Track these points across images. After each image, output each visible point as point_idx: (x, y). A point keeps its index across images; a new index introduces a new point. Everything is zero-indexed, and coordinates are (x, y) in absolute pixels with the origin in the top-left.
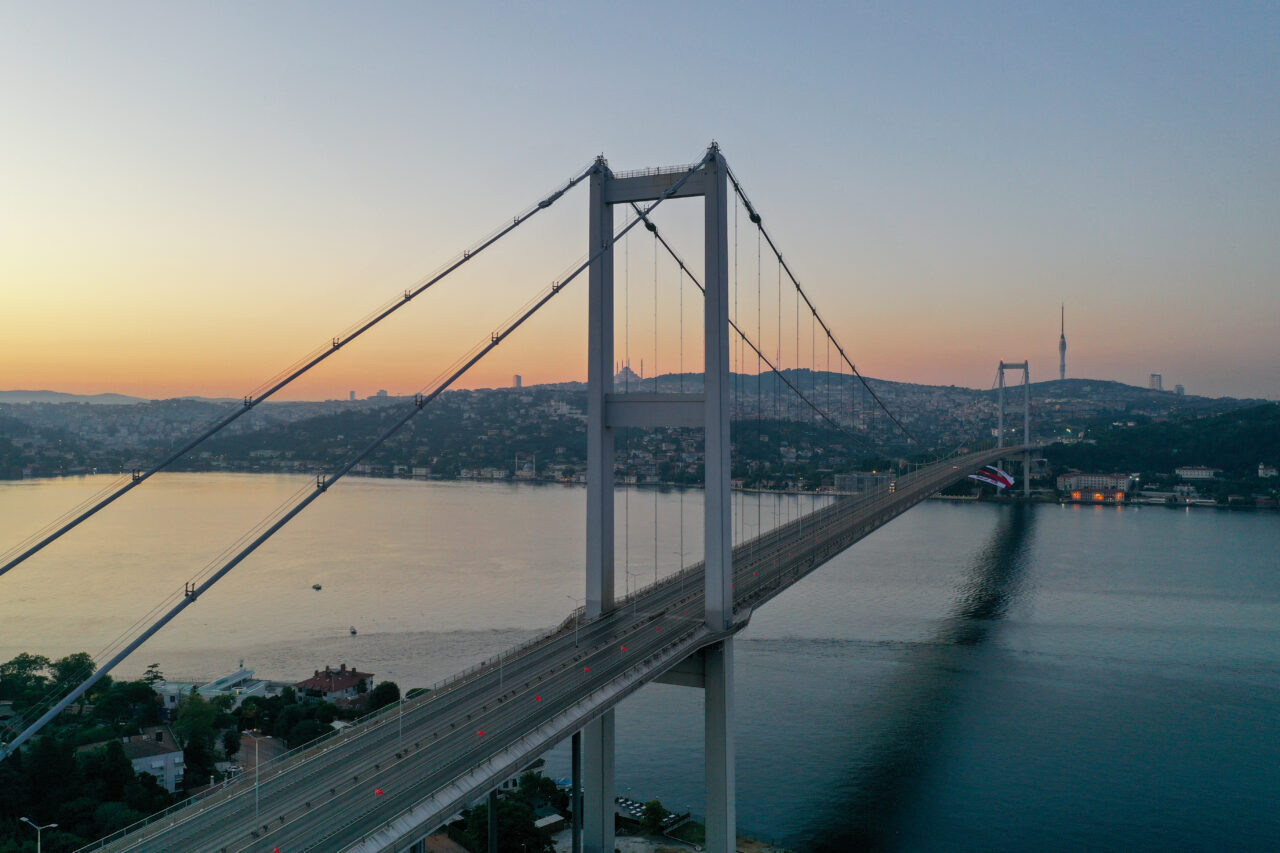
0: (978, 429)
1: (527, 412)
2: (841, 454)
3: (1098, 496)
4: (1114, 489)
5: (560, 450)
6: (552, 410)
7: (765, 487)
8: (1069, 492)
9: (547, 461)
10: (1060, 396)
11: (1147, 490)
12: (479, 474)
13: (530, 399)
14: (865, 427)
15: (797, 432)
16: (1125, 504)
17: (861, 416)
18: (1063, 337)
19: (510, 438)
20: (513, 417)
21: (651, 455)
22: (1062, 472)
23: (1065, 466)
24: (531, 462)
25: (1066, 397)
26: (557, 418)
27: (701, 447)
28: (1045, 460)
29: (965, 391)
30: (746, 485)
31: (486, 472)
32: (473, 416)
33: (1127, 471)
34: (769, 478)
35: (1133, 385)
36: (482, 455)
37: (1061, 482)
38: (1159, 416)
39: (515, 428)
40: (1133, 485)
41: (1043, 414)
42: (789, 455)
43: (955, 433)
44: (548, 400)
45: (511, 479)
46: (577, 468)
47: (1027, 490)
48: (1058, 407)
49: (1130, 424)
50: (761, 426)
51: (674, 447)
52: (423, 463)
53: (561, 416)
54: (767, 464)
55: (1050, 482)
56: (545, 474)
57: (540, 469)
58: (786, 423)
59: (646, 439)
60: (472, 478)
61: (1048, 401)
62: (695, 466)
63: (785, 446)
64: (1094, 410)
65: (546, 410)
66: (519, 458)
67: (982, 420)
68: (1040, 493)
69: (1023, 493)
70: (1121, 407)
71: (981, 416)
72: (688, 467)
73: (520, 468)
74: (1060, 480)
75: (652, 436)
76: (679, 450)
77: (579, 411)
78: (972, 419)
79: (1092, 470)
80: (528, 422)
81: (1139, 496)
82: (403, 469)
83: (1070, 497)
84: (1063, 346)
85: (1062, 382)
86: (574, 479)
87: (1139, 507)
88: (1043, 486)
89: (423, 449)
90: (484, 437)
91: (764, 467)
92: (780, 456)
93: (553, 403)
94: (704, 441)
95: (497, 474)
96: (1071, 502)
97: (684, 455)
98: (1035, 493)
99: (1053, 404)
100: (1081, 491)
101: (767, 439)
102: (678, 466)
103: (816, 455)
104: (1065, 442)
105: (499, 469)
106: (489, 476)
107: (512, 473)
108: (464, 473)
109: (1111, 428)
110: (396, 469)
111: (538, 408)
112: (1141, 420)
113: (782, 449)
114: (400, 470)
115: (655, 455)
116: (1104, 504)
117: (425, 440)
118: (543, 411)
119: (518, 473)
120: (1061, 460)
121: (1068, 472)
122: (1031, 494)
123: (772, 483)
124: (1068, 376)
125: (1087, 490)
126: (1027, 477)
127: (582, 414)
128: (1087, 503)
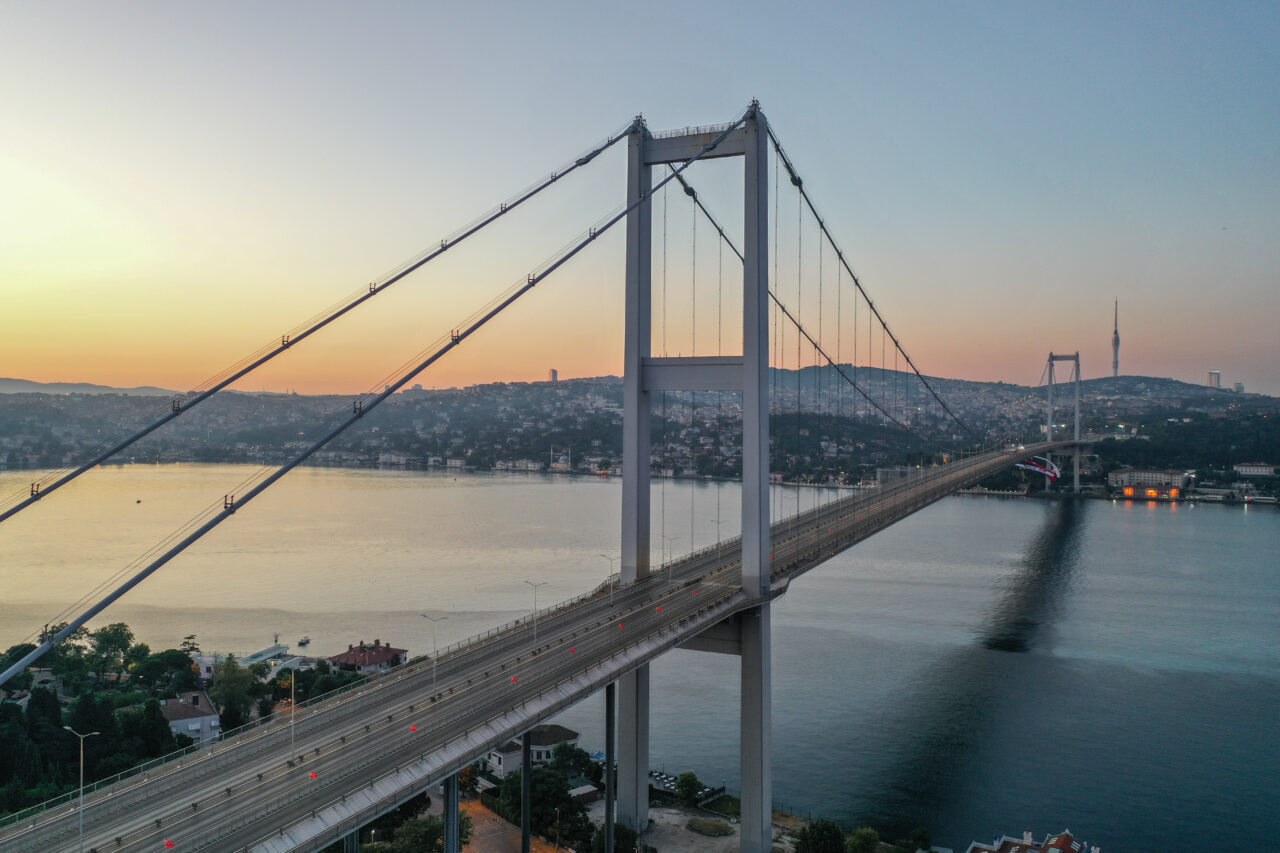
0: (1026, 426)
1: (563, 405)
2: (884, 449)
3: (1152, 493)
4: (1169, 486)
5: (596, 443)
6: (588, 404)
7: (805, 481)
8: (1121, 488)
9: (583, 453)
10: (1114, 394)
11: (1204, 486)
12: (514, 466)
13: (566, 393)
14: (909, 422)
15: (838, 426)
16: (1180, 500)
17: (905, 412)
18: (1116, 332)
19: (546, 430)
20: (548, 410)
21: (688, 449)
22: (1114, 468)
23: (1117, 462)
24: (567, 454)
25: (1119, 393)
26: (593, 412)
27: (739, 440)
28: (1097, 456)
29: (1013, 388)
30: (785, 479)
31: (522, 464)
32: (508, 409)
33: (1182, 468)
34: (810, 472)
35: (1189, 383)
36: (517, 447)
37: (1113, 478)
38: (1218, 412)
39: (550, 420)
40: (1188, 481)
41: (1095, 411)
42: (831, 449)
43: (1002, 430)
44: (584, 394)
45: (545, 471)
46: (612, 460)
47: (1077, 485)
48: (1110, 404)
49: (1186, 420)
50: (801, 419)
51: (712, 441)
52: (458, 454)
53: (597, 409)
54: (808, 459)
55: (1100, 478)
56: (581, 466)
57: (576, 460)
58: (828, 417)
59: (683, 433)
60: (507, 470)
61: (1099, 398)
62: (734, 460)
63: (826, 441)
64: (1148, 407)
65: (582, 402)
66: (555, 451)
67: (1031, 417)
68: (1091, 489)
69: (1073, 489)
70: (1176, 405)
71: (1030, 413)
72: (727, 459)
73: (556, 461)
74: (1112, 477)
75: (690, 429)
76: (717, 444)
77: (617, 405)
78: (1020, 415)
79: (1146, 466)
80: (564, 414)
81: (1195, 492)
82: (438, 461)
83: (1122, 493)
84: (1116, 342)
85: (1116, 379)
86: (609, 472)
87: (1195, 504)
88: (1094, 482)
89: (457, 441)
90: (519, 430)
91: (804, 461)
92: (822, 451)
93: (589, 397)
94: (742, 435)
95: (531, 466)
96: (1123, 498)
97: (722, 449)
98: (1086, 489)
99: (1105, 401)
100: (1134, 487)
101: (807, 434)
102: (716, 460)
103: (857, 450)
104: (1117, 437)
105: (534, 460)
106: (524, 468)
107: (547, 465)
108: (499, 464)
109: (1166, 424)
110: (431, 461)
111: (574, 401)
112: (1197, 417)
113: (823, 444)
114: (435, 461)
115: (692, 448)
116: (1158, 501)
117: (460, 432)
118: (579, 405)
119: (553, 465)
120: (1113, 456)
121: (1121, 468)
122: (1081, 490)
123: (812, 477)
124: (1120, 373)
125: (1140, 486)
126: (1077, 473)
127: (618, 407)
128: (1139, 500)
